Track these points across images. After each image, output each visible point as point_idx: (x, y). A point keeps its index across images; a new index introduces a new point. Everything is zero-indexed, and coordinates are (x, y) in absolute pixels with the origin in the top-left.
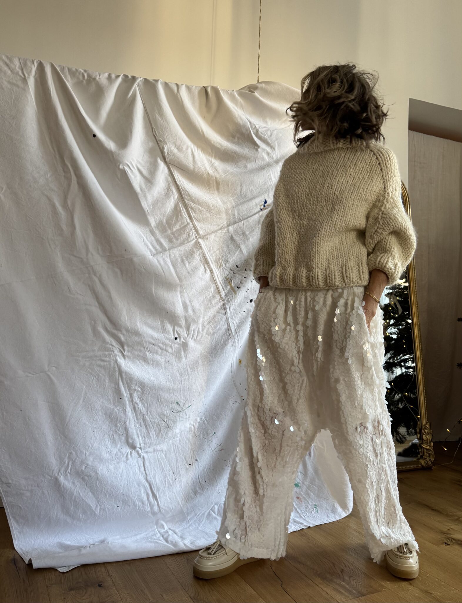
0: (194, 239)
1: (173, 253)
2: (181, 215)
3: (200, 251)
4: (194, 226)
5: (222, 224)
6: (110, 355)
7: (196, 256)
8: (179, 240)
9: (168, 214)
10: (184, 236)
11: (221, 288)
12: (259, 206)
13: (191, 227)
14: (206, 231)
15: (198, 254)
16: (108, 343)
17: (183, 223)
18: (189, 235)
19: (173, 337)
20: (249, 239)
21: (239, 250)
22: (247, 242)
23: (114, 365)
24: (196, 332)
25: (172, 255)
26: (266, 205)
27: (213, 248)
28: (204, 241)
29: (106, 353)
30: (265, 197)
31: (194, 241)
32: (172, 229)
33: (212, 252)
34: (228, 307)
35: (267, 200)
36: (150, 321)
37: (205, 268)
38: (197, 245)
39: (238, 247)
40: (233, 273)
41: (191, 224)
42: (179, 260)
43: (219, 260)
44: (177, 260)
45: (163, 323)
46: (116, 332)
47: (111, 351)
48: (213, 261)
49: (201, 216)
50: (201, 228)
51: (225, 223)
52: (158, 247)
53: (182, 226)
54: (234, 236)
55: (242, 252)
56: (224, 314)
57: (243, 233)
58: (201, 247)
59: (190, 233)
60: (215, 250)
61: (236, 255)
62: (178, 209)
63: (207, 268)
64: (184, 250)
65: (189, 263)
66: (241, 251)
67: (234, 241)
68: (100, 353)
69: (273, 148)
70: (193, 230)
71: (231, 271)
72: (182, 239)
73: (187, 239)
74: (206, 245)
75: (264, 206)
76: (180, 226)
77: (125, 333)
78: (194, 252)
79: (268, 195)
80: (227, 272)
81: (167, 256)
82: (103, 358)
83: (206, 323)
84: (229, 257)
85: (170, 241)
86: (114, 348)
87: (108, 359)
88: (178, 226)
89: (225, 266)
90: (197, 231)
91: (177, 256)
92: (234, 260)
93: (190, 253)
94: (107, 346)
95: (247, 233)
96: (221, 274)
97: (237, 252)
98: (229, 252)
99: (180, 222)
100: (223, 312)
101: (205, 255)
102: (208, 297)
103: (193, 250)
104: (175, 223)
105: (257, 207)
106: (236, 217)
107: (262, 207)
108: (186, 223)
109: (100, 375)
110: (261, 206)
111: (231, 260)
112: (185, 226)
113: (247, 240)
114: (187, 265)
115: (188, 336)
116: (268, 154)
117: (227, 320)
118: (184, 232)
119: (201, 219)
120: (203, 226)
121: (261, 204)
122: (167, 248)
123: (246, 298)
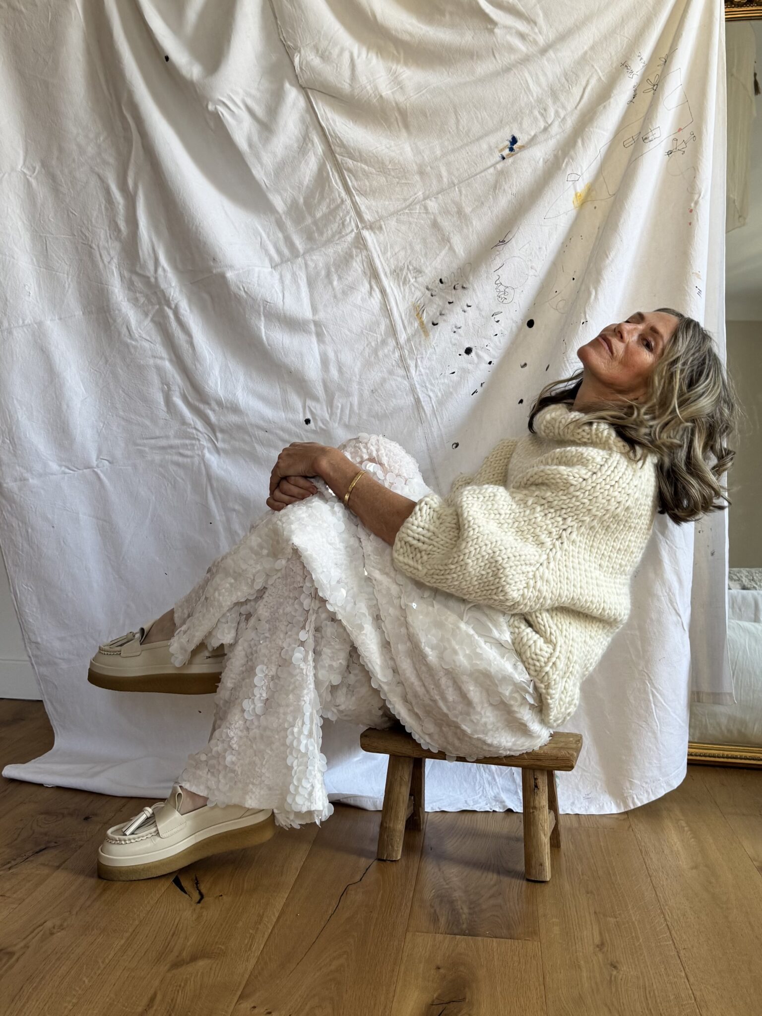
0: (352, 230)
1: (312, 260)
2: (329, 185)
3: (364, 253)
4: (355, 204)
5: (414, 197)
6: (193, 445)
7: (354, 264)
8: (325, 235)
9: (307, 187)
10: (335, 226)
11: (399, 326)
12: (496, 151)
13: (349, 207)
14: (377, 212)
15: (359, 259)
16: (190, 424)
17: (334, 200)
18: (343, 224)
19: (302, 419)
20: (471, 223)
21: (447, 248)
22: (465, 230)
23: (200, 463)
24: (347, 412)
25: (311, 264)
26: (515, 147)
27: (392, 247)
28: (375, 233)
29: (187, 442)
30: (512, 129)
31: (353, 235)
32: (314, 215)
33: (389, 254)
34: (412, 364)
35: (517, 136)
36: (264, 388)
37: (371, 287)
38: (360, 243)
39: (445, 240)
40: (429, 296)
41: (348, 202)
42: (323, 273)
43: (401, 270)
44: (318, 274)
45: (284, 391)
46: (202, 406)
47: (194, 439)
48: (388, 272)
49: (367, 184)
50: (369, 208)
51: (420, 193)
52: (286, 252)
53: (332, 207)
54: (439, 220)
55: (454, 251)
56: (403, 377)
57: (460, 212)
58: (365, 247)
59: (345, 220)
60: (397, 250)
61: (439, 259)
62: (325, 174)
63: (375, 287)
64: (334, 253)
65: (340, 278)
66: (451, 249)
67: (439, 230)
68: (177, 442)
69: (530, 21)
70: (353, 213)
71: (427, 292)
72: (330, 232)
73: (340, 233)
74: (378, 241)
75: (511, 149)
76: (328, 206)
77: (216, 408)
78: (351, 256)
79: (521, 124)
80: (418, 294)
81: (300, 268)
82: (181, 451)
83: (366, 393)
84: (425, 263)
85: (310, 238)
86: (199, 434)
87: (189, 453)
88: (324, 209)
89: (416, 281)
90: (359, 214)
91: (321, 265)
92: (436, 268)
93: (345, 258)
94: (188, 430)
95: (468, 210)
96: (404, 297)
97: (444, 252)
98: (426, 254)
99: (328, 200)
100: (401, 372)
101: (373, 260)
102: (373, 344)
103: (352, 252)
104: (319, 203)
105: (491, 154)
106: (445, 180)
107: (506, 152)
108: (339, 201)
109: (178, 478)
110: (501, 150)
111: (429, 268)
112: (338, 207)
113: (467, 226)
114: (335, 283)
115: (330, 419)
116: (522, 36)
117: (413, 390)
118: (335, 219)
119: (368, 190)
120: (374, 204)
121: (501, 146)
122: (301, 251)
123: (455, 344)
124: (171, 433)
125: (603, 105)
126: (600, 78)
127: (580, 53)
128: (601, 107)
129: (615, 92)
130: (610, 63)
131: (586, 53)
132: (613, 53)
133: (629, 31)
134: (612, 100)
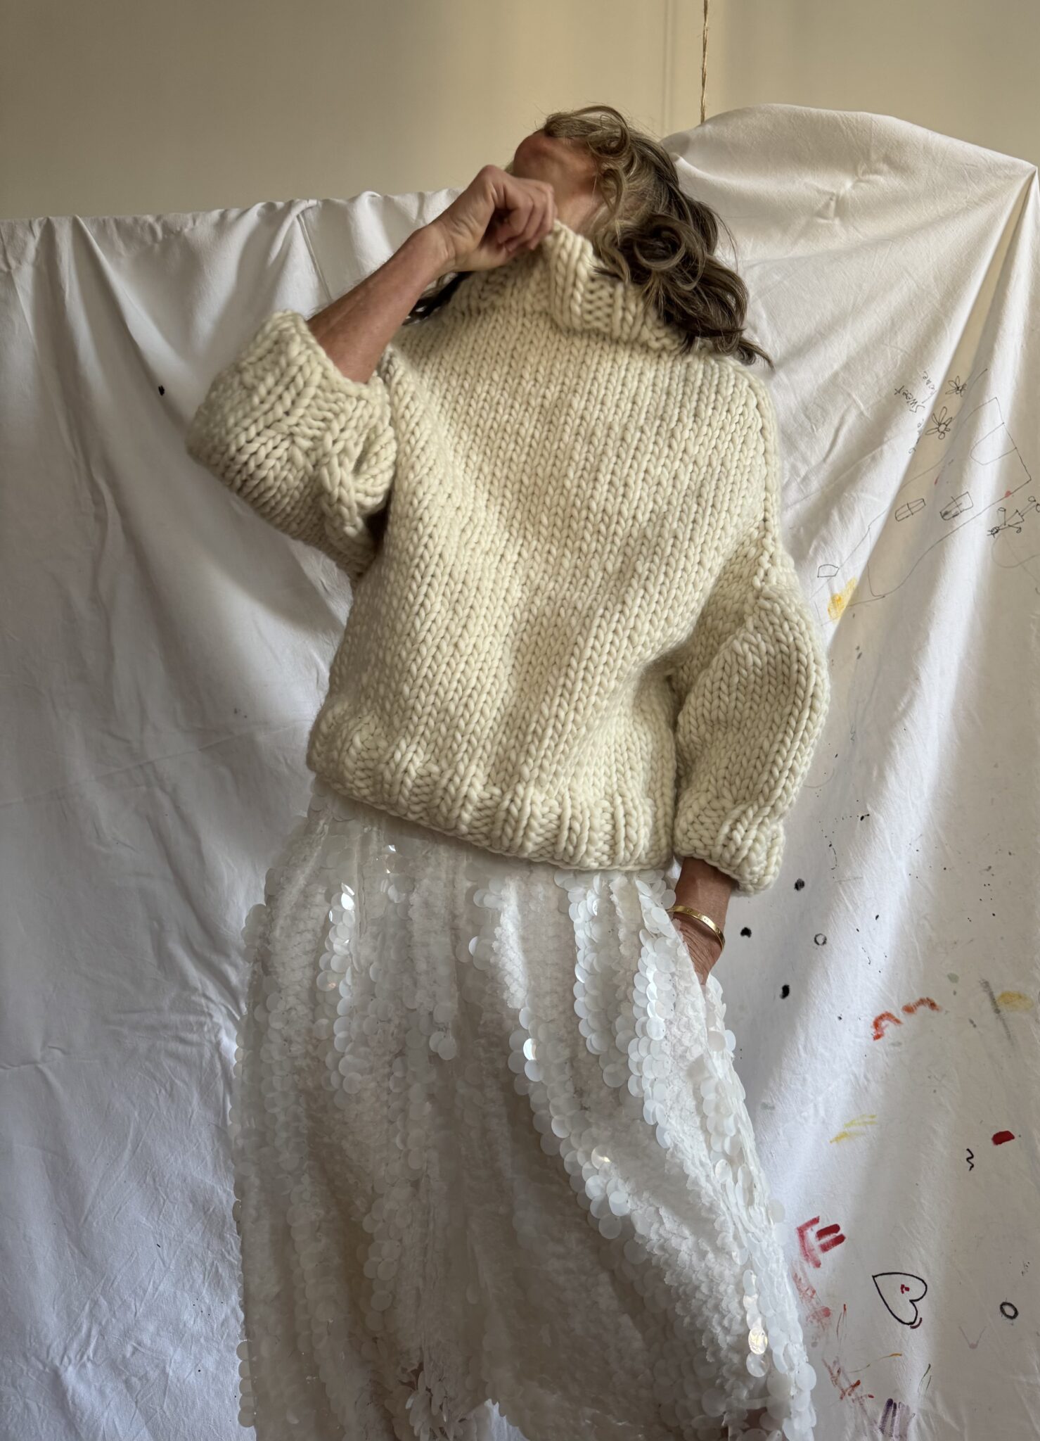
6: (201, 1025)
16: (196, 989)
23: (212, 1056)
29: (192, 1018)
47: (203, 1013)
68: (176, 1019)
82: (183, 1034)
86: (212, 1006)
87: (194, 1037)
94: (193, 998)
109: (177, 1081)
124: (166, 1004)
125: (870, 455)
126: (862, 413)
127: (828, 374)
128: (868, 458)
129: (889, 434)
130: (876, 390)
131: (836, 375)
132: (881, 375)
133: (905, 339)
134: (885, 447)
